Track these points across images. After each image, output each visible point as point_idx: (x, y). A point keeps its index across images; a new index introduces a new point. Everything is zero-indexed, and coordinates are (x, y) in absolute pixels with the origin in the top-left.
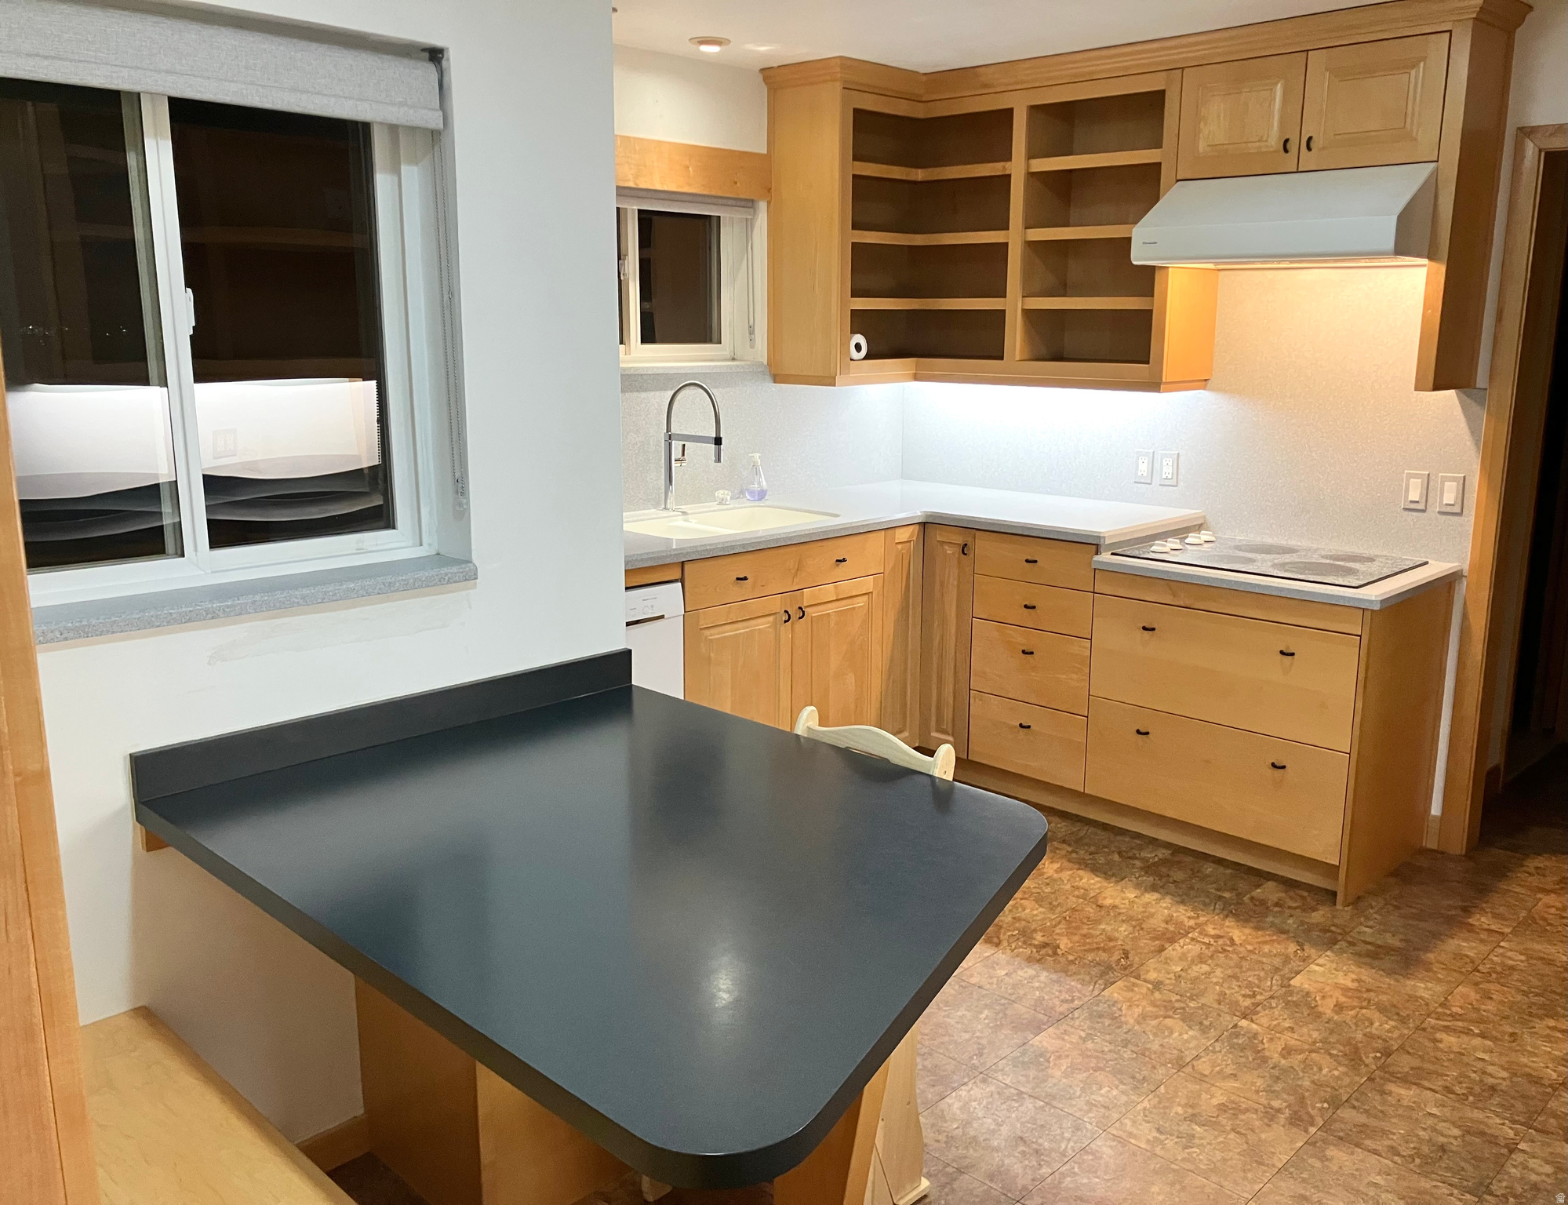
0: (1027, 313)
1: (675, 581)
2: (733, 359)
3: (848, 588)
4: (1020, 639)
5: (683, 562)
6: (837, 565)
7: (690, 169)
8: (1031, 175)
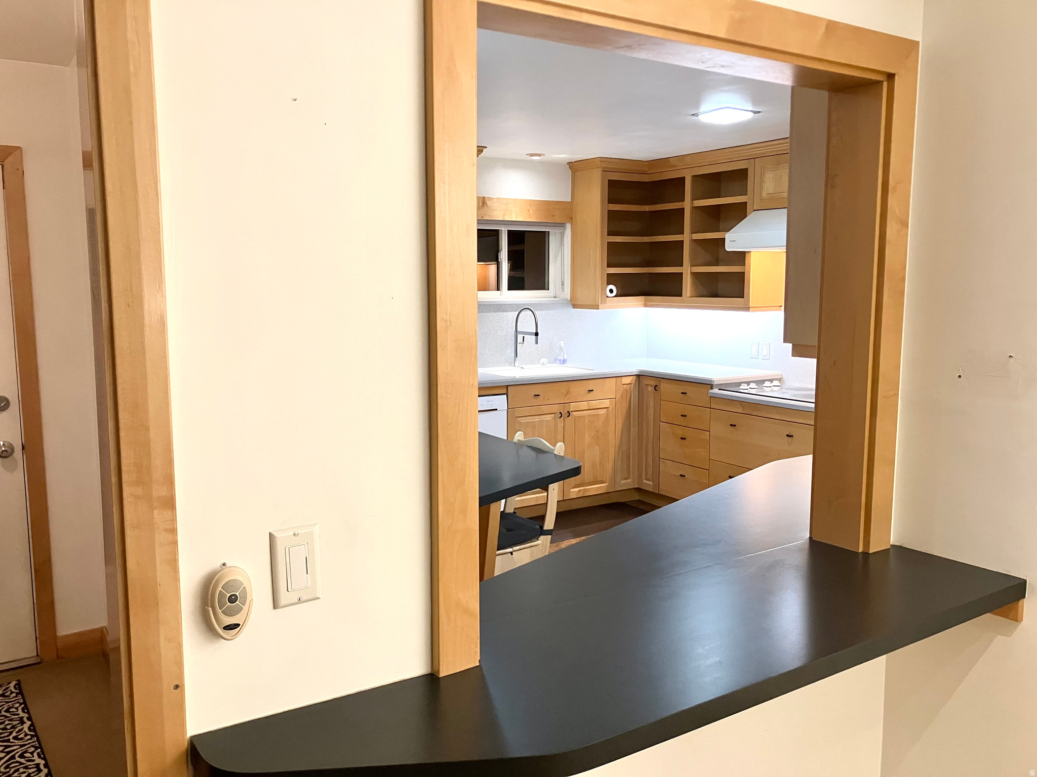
0: (692, 273)
1: (504, 394)
2: (555, 297)
3: (594, 404)
4: (680, 432)
5: (507, 386)
6: (589, 393)
7: (531, 210)
8: (695, 209)
